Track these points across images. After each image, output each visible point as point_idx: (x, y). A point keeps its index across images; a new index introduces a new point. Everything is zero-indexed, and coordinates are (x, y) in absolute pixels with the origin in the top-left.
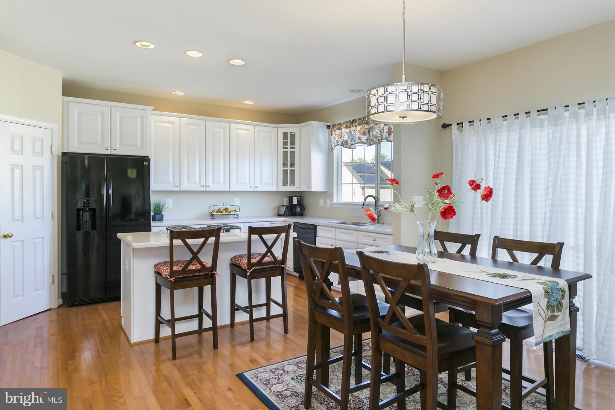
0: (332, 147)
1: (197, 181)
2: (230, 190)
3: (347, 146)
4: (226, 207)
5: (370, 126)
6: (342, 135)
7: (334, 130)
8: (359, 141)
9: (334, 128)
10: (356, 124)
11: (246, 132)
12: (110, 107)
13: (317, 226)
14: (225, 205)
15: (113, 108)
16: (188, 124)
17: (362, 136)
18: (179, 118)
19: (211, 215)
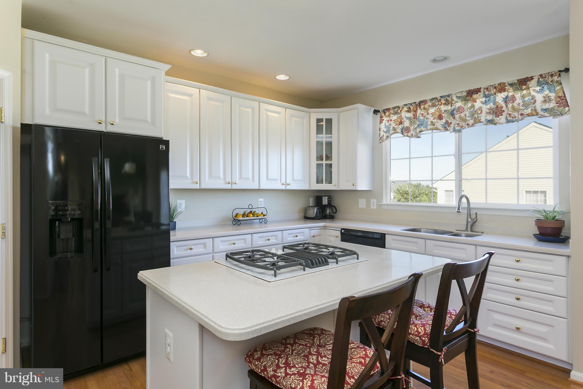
0: (380, 137)
1: (222, 175)
2: (260, 189)
3: (407, 135)
4: (251, 210)
5: (453, 107)
6: (402, 120)
7: (385, 115)
8: (433, 127)
9: (385, 113)
10: (426, 106)
11: (277, 115)
12: (104, 58)
13: (386, 235)
14: (250, 207)
15: (109, 60)
16: (209, 99)
17: (437, 120)
18: (199, 90)
19: (235, 219)
